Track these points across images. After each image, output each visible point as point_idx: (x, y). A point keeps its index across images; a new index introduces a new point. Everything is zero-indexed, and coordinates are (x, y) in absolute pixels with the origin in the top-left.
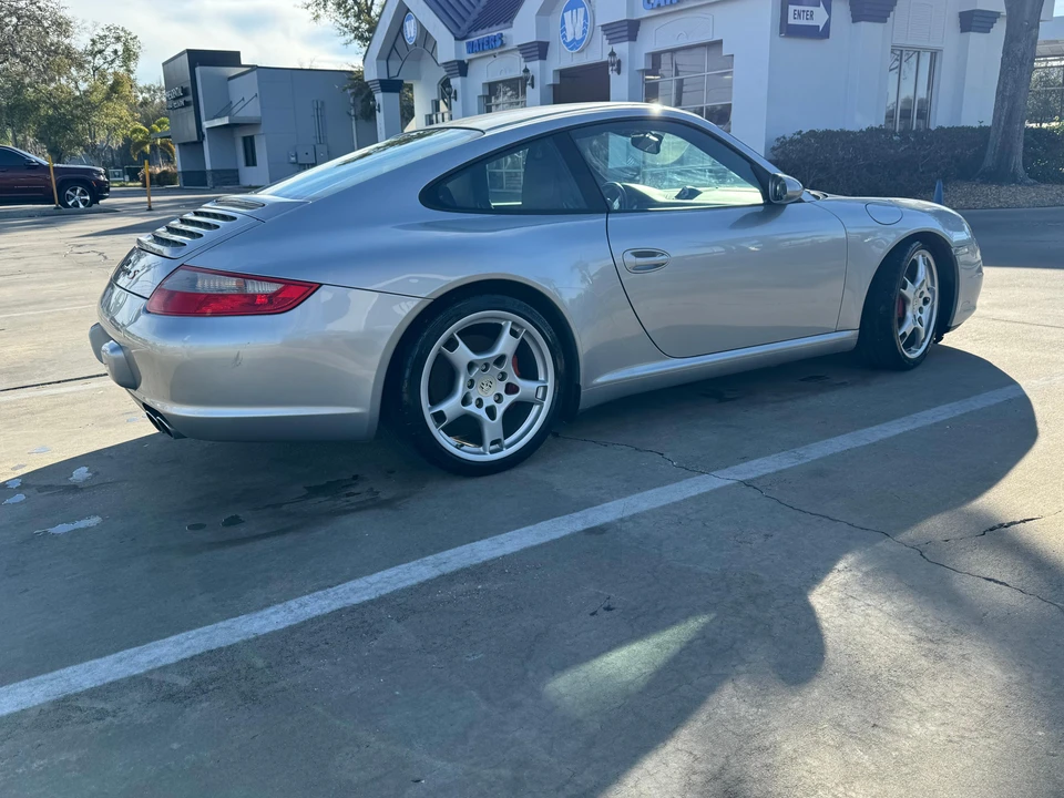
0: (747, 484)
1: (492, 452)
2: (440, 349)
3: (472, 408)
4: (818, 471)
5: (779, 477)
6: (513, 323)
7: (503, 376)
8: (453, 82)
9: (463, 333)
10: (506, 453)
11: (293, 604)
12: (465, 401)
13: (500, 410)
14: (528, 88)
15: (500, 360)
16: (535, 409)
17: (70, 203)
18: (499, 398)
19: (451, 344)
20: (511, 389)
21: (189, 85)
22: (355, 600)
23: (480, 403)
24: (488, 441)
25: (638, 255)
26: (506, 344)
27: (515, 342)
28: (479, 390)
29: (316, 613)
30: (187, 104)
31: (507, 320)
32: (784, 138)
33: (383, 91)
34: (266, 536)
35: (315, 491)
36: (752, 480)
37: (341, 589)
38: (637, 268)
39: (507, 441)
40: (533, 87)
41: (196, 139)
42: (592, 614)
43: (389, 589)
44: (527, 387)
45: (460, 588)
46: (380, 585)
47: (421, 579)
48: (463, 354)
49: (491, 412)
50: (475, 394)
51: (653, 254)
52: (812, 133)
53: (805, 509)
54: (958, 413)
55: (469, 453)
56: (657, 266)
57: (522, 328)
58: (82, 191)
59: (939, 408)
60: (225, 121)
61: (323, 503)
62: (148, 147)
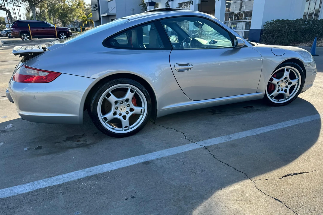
0: (206, 148)
1: (125, 130)
2: (104, 97)
3: (117, 116)
4: (233, 145)
5: (218, 147)
6: (131, 88)
7: (129, 106)
8: (169, 3)
9: (113, 92)
10: (130, 130)
11: (36, 183)
12: (115, 114)
13: (128, 117)
14: (191, 5)
15: (127, 100)
16: (141, 116)
17: (61, 38)
18: (127, 113)
19: (108, 95)
20: (132, 110)
21: (97, 4)
22: (55, 184)
23: (120, 114)
24: (124, 126)
25: (180, 65)
26: (129, 95)
27: (132, 94)
28: (120, 110)
29: (40, 187)
30: (97, 9)
31: (129, 87)
32: (268, 22)
33: (150, 6)
34: (44, 155)
35: (69, 139)
36: (208, 147)
37: (53, 178)
38: (180, 70)
39: (131, 126)
40: (192, 5)
41: (99, 20)
42: (126, 199)
43: (68, 180)
44: (137, 109)
45: (90, 182)
46: (65, 178)
47: (79, 178)
48: (113, 98)
49: (124, 117)
50: (118, 112)
51: (186, 65)
52: (278, 21)
53: (221, 160)
54: (293, 124)
55: (117, 130)
56: (188, 69)
57: (135, 90)
58: (64, 35)
59: (287, 122)
60: (106, 14)
61: (69, 143)
62: (87, 22)
